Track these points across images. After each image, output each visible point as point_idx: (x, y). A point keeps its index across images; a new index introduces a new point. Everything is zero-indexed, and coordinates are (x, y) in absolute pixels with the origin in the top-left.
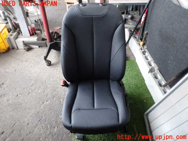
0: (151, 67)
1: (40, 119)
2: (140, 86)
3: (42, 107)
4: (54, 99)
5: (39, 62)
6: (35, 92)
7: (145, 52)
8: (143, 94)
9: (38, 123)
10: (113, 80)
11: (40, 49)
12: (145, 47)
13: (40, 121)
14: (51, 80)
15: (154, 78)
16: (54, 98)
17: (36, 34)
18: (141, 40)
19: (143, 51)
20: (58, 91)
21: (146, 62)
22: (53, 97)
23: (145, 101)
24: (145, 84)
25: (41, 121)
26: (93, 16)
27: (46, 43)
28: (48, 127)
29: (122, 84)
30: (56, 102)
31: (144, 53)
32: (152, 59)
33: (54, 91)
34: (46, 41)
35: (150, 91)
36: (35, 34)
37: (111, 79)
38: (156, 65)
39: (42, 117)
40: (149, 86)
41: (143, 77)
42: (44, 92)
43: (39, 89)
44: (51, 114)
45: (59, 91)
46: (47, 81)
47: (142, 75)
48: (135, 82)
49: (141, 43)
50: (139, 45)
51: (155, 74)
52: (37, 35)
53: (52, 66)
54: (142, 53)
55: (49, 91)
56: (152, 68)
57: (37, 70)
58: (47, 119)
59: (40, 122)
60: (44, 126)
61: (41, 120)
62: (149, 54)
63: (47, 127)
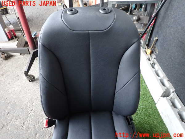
0: (165, 88)
2: (150, 112)
4: (37, 136)
5: (20, 75)
6: (12, 124)
7: (155, 64)
8: (156, 126)
11: (22, 57)
12: (154, 56)
14: (34, 104)
15: (171, 106)
16: (36, 134)
17: (16, 37)
18: (148, 46)
19: (152, 63)
21: (157, 79)
24: (157, 109)
26: (90, 32)
27: (28, 50)
31: (153, 66)
32: (165, 75)
33: (37, 122)
34: (28, 47)
35: (164, 121)
36: (14, 38)
38: (171, 85)
40: (162, 113)
41: (152, 98)
42: (24, 123)
43: (17, 120)
46: (28, 106)
49: (149, 51)
50: (145, 53)
51: (172, 100)
52: (17, 39)
53: (36, 82)
54: (150, 65)
55: (31, 123)
56: (166, 90)
57: (17, 89)
62: (160, 68)
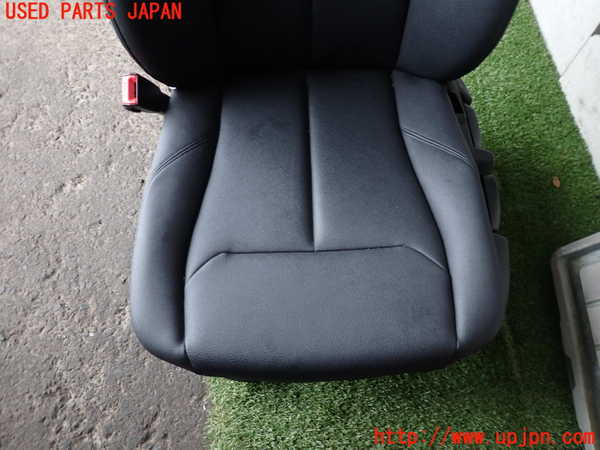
1: (49, 271)
2: (534, 103)
3: (55, 208)
4: (113, 169)
6: (17, 131)
8: (547, 148)
9: (42, 288)
10: (414, 75)
13: (47, 277)
14: (91, 68)
16: (109, 163)
20: (128, 126)
22: (107, 159)
23: (557, 183)
24: (560, 94)
25: (54, 278)
28: (92, 310)
29: (460, 100)
30: (124, 184)
33: (110, 127)
37: (400, 69)
39: (58, 261)
41: (549, 57)
42: (60, 129)
43: (34, 118)
44: (101, 243)
45: (133, 126)
46: (71, 74)
47: (544, 46)
48: (508, 80)
55: (85, 129)
58: (80, 270)
59: (48, 282)
60: (68, 303)
61: (53, 272)
63: (86, 309)
